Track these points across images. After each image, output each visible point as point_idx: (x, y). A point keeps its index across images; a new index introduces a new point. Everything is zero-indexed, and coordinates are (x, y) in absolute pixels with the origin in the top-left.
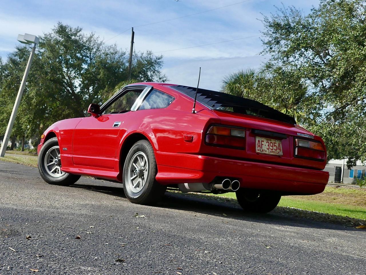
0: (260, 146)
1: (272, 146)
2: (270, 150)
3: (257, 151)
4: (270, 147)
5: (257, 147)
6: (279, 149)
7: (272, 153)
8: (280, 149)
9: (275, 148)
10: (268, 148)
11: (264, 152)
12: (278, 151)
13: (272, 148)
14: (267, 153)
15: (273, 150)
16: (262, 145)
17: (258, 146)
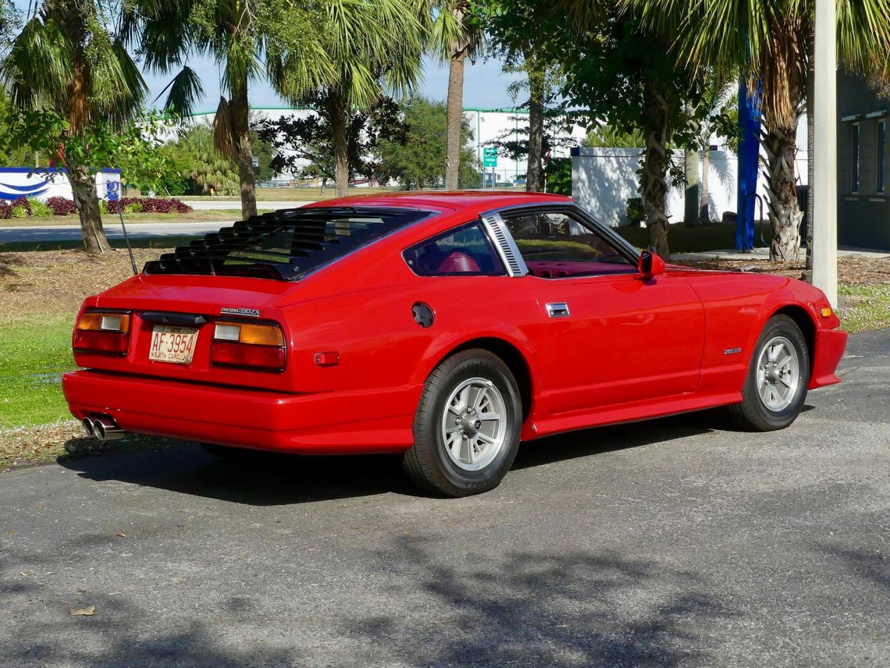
0: (157, 346)
1: (178, 344)
2: (173, 352)
3: (151, 357)
4: (176, 347)
5: (151, 348)
6: (187, 349)
7: (174, 360)
8: (190, 349)
9: (182, 347)
10: (170, 349)
11: (162, 359)
12: (186, 352)
13: (176, 349)
14: (166, 359)
15: (179, 352)
16: (161, 342)
17: (154, 345)
